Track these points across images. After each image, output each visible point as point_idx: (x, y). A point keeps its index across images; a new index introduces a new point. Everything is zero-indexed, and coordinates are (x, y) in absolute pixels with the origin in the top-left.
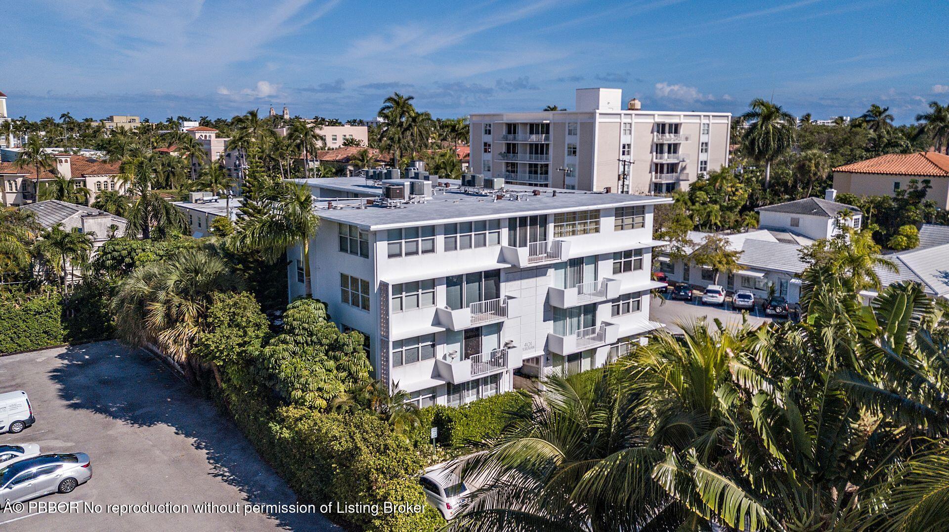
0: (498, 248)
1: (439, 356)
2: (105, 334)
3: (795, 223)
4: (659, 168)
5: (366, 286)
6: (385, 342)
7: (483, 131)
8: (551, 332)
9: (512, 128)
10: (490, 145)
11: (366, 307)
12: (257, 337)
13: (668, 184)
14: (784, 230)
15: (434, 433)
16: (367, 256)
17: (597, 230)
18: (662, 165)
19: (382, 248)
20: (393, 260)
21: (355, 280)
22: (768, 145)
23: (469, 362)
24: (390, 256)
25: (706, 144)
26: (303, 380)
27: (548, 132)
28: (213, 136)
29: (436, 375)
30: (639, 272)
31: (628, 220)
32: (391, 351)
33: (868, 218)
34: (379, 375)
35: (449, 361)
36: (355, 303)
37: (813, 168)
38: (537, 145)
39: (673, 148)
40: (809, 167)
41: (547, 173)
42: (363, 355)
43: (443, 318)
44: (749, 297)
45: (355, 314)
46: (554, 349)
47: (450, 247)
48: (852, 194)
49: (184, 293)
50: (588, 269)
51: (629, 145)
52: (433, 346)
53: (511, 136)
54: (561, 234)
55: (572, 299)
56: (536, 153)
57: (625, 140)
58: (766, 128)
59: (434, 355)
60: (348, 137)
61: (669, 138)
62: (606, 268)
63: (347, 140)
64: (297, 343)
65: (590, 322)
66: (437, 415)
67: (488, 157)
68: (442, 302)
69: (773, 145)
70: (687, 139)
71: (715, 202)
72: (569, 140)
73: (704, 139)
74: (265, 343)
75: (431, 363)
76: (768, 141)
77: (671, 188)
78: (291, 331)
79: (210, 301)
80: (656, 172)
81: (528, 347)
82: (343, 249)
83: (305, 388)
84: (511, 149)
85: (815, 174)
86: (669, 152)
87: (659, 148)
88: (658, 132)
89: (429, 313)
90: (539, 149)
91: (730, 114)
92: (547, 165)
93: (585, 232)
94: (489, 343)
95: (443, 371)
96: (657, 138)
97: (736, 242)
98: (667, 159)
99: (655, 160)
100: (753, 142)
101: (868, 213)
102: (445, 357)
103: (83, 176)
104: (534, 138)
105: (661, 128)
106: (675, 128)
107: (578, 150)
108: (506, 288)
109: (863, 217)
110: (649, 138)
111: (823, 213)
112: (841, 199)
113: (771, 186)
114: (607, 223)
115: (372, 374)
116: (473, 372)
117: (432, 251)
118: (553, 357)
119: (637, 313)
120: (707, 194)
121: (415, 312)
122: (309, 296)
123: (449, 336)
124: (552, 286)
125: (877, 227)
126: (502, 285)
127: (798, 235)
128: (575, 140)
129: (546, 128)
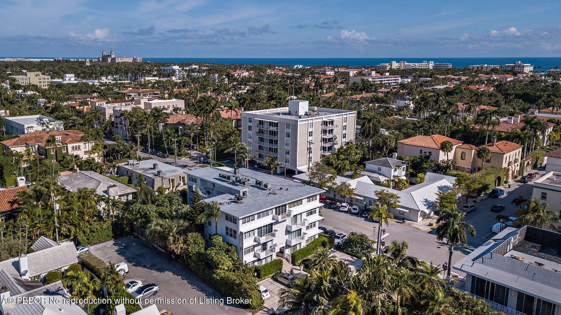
0: (272, 215)
1: (255, 251)
2: (125, 234)
3: (379, 169)
4: (324, 140)
5: (235, 232)
6: (242, 249)
7: (248, 121)
8: (288, 238)
9: (261, 123)
10: (251, 127)
11: (235, 237)
12: (203, 247)
13: (329, 147)
14: (374, 172)
15: (256, 274)
16: (236, 224)
17: (301, 204)
18: (326, 139)
19: (241, 222)
20: (244, 224)
21: (231, 230)
22: (370, 132)
23: (264, 252)
24: (243, 223)
25: (346, 126)
26: (222, 262)
27: (277, 126)
28: (105, 103)
29: (255, 256)
30: (315, 214)
31: (311, 199)
32: (244, 250)
33: (408, 167)
34: (240, 258)
35: (258, 252)
36: (231, 236)
37: (389, 143)
38: (272, 131)
39: (331, 131)
40: (387, 142)
41: (277, 143)
42: (235, 253)
43: (257, 240)
44: (356, 209)
45: (231, 240)
46: (288, 244)
47: (259, 217)
48: (403, 156)
49: (178, 233)
50: (299, 217)
51: (312, 132)
52: (254, 248)
53: (261, 126)
54: (290, 207)
55: (294, 228)
56: (272, 135)
57: (310, 130)
58: (369, 125)
59: (254, 250)
60: (175, 106)
61: (329, 127)
62: (304, 216)
63: (175, 108)
64: (216, 250)
65: (299, 234)
66: (256, 268)
67: (250, 132)
68: (256, 235)
69: (372, 132)
70: (337, 126)
71: (347, 159)
72: (287, 130)
73: (344, 124)
74: (206, 249)
75: (253, 252)
76: (370, 131)
77: (330, 148)
78: (215, 246)
79: (187, 236)
80: (324, 142)
81: (281, 244)
82: (226, 219)
83: (223, 265)
84: (261, 132)
85: (389, 145)
86: (329, 133)
87: (325, 132)
88: (324, 125)
89: (253, 238)
90: (274, 133)
91: (356, 112)
92: (277, 148)
93: (298, 205)
94: (269, 245)
95: (257, 255)
96: (324, 127)
97: (353, 183)
98: (328, 136)
99: (323, 137)
100: (364, 131)
101: (408, 164)
102: (257, 251)
103: (66, 144)
104: (271, 128)
105: (325, 123)
106: (332, 122)
107: (290, 135)
108: (274, 227)
109: (407, 166)
110: (320, 128)
111: (390, 166)
112: (399, 158)
113: (372, 149)
114: (305, 201)
115: (238, 258)
116: (266, 255)
117: (254, 220)
118: (288, 246)
119: (315, 227)
120: (344, 156)
121: (249, 238)
122: (217, 234)
123: (259, 244)
124: (288, 224)
125: (411, 170)
126: (273, 226)
127: (380, 174)
128: (289, 131)
129: (276, 125)
